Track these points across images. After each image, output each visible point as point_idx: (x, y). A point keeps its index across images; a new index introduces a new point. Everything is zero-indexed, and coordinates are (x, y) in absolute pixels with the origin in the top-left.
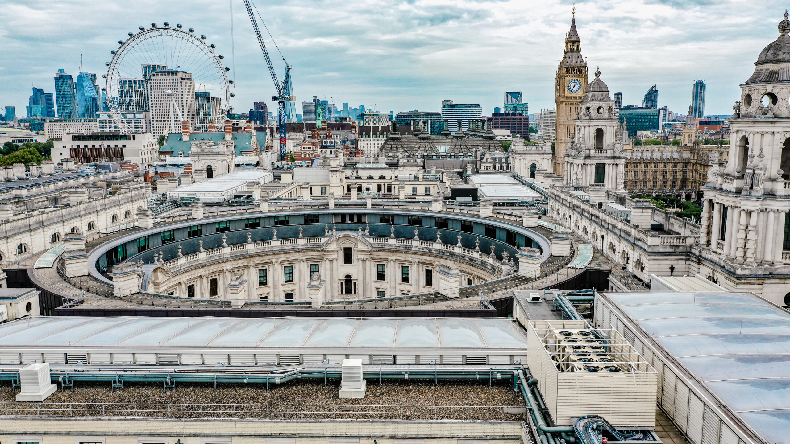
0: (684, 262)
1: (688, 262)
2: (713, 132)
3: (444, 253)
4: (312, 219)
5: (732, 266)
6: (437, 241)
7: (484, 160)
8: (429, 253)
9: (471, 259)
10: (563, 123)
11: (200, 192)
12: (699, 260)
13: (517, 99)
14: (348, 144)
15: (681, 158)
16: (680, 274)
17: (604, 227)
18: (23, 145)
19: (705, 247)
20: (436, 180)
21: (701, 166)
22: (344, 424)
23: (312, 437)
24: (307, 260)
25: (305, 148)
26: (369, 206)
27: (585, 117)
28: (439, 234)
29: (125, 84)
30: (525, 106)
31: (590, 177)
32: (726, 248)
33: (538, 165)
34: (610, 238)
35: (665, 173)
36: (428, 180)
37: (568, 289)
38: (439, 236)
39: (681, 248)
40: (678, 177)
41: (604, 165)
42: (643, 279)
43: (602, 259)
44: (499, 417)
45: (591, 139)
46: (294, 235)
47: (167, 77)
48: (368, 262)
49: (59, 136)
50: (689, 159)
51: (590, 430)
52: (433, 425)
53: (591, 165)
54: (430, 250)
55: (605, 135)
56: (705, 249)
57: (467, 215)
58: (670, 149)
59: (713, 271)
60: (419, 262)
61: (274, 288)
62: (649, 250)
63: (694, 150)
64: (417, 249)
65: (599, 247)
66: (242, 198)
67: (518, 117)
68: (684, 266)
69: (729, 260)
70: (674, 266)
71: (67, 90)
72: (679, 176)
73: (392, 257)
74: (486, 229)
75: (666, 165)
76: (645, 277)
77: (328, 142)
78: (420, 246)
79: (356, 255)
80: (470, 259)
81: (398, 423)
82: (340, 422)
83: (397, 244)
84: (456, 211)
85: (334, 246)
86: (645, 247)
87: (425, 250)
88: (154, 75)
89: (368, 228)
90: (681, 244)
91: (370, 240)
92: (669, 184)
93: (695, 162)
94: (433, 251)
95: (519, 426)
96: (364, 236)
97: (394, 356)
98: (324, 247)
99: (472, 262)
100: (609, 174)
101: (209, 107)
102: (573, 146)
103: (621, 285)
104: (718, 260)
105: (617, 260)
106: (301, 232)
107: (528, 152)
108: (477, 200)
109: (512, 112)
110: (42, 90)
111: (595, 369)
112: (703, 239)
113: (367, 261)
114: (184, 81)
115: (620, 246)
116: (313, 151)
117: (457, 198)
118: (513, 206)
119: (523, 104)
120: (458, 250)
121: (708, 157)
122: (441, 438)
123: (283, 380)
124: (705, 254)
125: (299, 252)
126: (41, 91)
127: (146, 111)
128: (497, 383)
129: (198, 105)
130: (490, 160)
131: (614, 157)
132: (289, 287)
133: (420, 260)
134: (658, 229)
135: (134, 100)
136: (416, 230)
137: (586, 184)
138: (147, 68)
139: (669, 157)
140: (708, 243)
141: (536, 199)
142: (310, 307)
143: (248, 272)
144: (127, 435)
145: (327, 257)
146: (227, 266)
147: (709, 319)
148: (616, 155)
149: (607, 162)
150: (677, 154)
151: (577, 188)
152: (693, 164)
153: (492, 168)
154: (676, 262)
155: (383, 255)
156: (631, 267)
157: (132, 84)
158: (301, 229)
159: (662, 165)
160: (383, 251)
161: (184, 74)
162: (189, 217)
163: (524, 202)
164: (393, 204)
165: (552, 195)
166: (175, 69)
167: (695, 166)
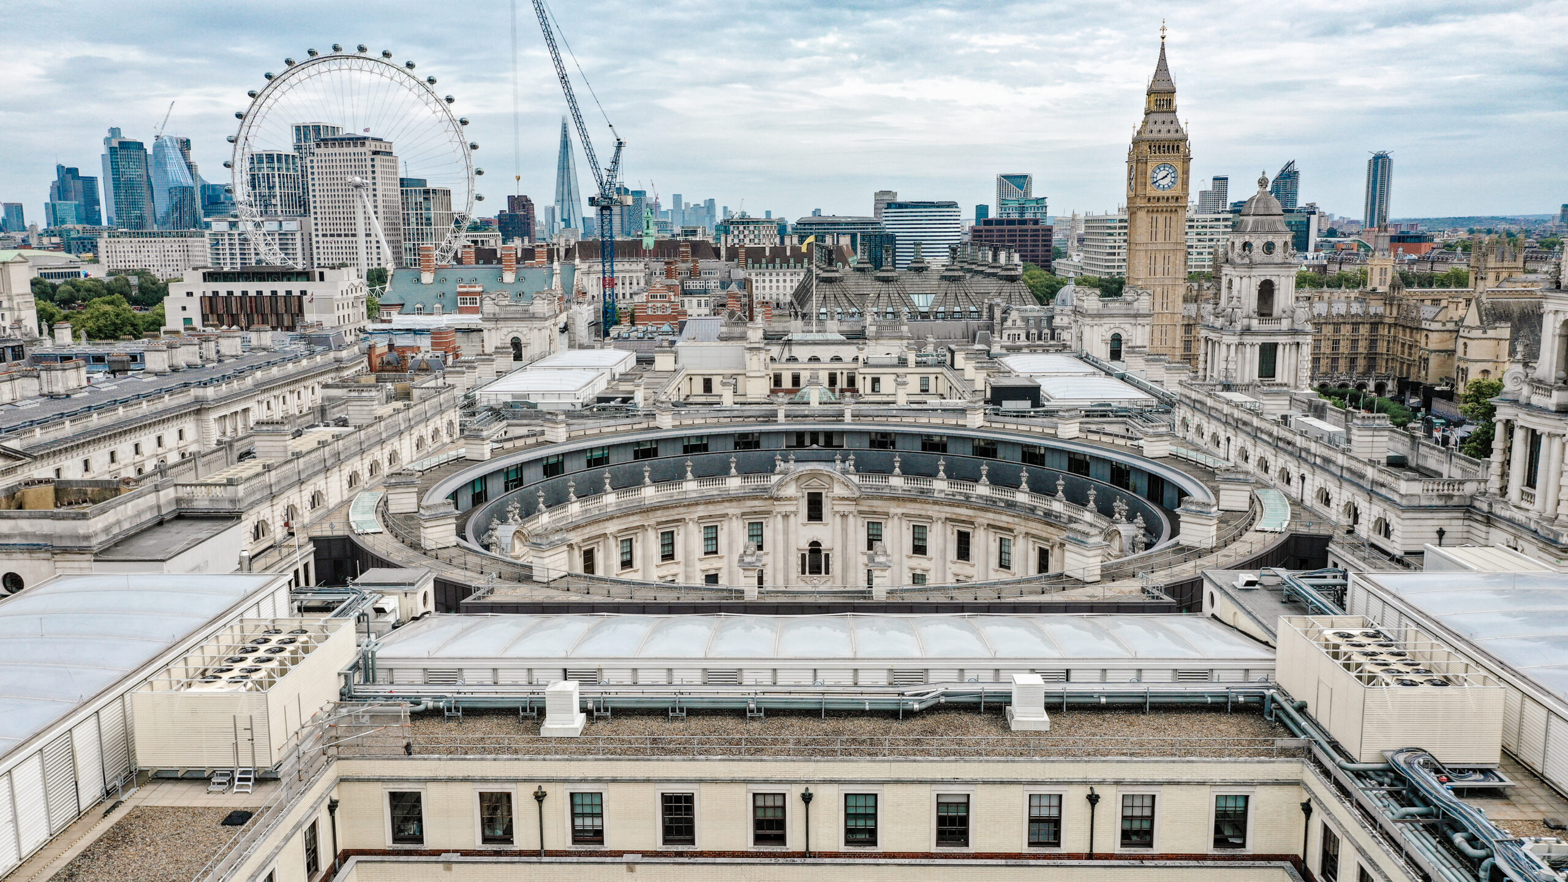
0: (1461, 522)
1: (1467, 522)
2: (1414, 257)
3: (994, 502)
4: (746, 442)
5: (1552, 531)
6: (981, 481)
7: (1009, 323)
8: (967, 503)
9: (1048, 514)
10: (1142, 248)
11: (536, 393)
12: (1488, 518)
13: (1021, 188)
14: (734, 288)
15: (1366, 313)
16: (1454, 541)
17: (1306, 460)
18: (66, 282)
19: (1498, 498)
20: (941, 364)
21: (1404, 331)
22: (1048, 765)
23: (1002, 783)
24: (743, 514)
25: (655, 297)
26: (848, 418)
27: (1242, 259)
28: (984, 469)
29: (260, 161)
30: (1041, 202)
31: (1249, 367)
32: (1538, 500)
33: (1124, 337)
34: (1316, 481)
35: (1336, 342)
36: (924, 364)
37: (1300, 569)
38: (984, 472)
39: (1456, 499)
40: (1360, 350)
41: (1276, 345)
42: (1389, 550)
43: (1305, 515)
44: (1269, 753)
45: (1251, 302)
46: (723, 472)
47: (345, 150)
48: (851, 518)
49: (131, 264)
50: (1382, 316)
51: (1416, 766)
52: (1175, 765)
53: (1252, 345)
54: (968, 497)
55: (1276, 292)
56: (1497, 502)
57: (1029, 434)
58: (1343, 296)
59: (1516, 537)
60: (946, 519)
61: (686, 565)
62: (1404, 502)
63: (1392, 299)
64: (943, 495)
65: (1294, 495)
66: (612, 403)
67: (1031, 226)
68: (1460, 529)
69: (1544, 520)
70: (1444, 529)
71: (133, 172)
72: (1362, 347)
73: (895, 509)
74: (1070, 459)
75: (1337, 326)
76: (1396, 546)
77: (693, 284)
78: (949, 490)
79: (830, 506)
80: (1045, 514)
81: (1125, 762)
82: (1043, 761)
83: (906, 487)
84: (1008, 426)
85: (791, 490)
86: (1396, 498)
87: (957, 497)
88: (318, 146)
89: (852, 457)
90: (1456, 493)
91: (855, 479)
92: (1342, 364)
93: (1392, 321)
94: (973, 500)
95: (1300, 765)
96: (845, 472)
97: (1068, 671)
98: (775, 493)
99: (1050, 519)
100: (1284, 362)
101: (429, 209)
102: (1219, 310)
103: (1356, 560)
104: (1524, 520)
105: (1334, 518)
106: (733, 465)
107: (1107, 312)
108: (1039, 407)
109: (1015, 216)
110: (77, 170)
111: (1413, 684)
112: (1494, 485)
113: (851, 516)
114: (377, 158)
115: (1341, 495)
116: (670, 302)
117: (1004, 402)
118: (1104, 416)
119: (1037, 200)
120: (1022, 497)
121: (1418, 312)
122: (1188, 783)
123: (923, 706)
124: (1498, 509)
125: (731, 501)
126: (73, 172)
127: (301, 216)
128: (1239, 709)
129: (405, 205)
130: (1019, 323)
131: (1294, 332)
132: (711, 564)
133: (948, 516)
134: (1397, 463)
135: (278, 194)
136: (942, 462)
137: (1243, 379)
138: (302, 131)
139: (1343, 311)
140: (1504, 490)
141: (1144, 403)
142: (742, 598)
143: (644, 539)
144: (733, 781)
145: (778, 509)
146: (612, 527)
147: (1509, 614)
148: (1296, 327)
149: (1280, 340)
150: (1358, 305)
151: (1227, 387)
152: (1390, 325)
153: (1023, 337)
154: (1447, 522)
155: (879, 505)
156: (1365, 529)
157: (273, 162)
158: (733, 459)
159: (1331, 327)
160: (881, 498)
161: (378, 144)
162: (541, 439)
163: (1126, 410)
164: (890, 413)
165: (1184, 399)
166: (360, 133)
167: (1392, 331)
